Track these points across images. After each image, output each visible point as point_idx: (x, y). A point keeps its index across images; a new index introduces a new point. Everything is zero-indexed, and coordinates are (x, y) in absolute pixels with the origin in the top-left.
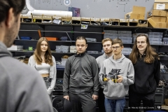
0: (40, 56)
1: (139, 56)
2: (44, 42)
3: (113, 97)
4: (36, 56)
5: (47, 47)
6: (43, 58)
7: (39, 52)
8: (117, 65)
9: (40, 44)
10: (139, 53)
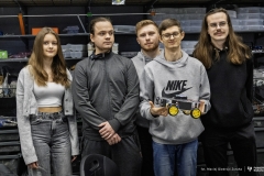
0: (42, 67)
1: (214, 53)
2: (50, 37)
3: (180, 138)
4: (35, 68)
5: (55, 47)
6: (49, 71)
7: (41, 59)
8: (178, 73)
9: (42, 42)
10: (214, 47)
